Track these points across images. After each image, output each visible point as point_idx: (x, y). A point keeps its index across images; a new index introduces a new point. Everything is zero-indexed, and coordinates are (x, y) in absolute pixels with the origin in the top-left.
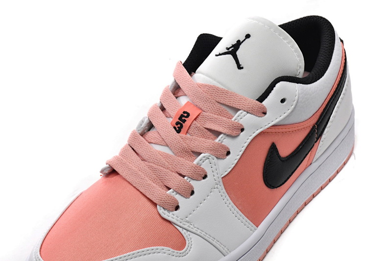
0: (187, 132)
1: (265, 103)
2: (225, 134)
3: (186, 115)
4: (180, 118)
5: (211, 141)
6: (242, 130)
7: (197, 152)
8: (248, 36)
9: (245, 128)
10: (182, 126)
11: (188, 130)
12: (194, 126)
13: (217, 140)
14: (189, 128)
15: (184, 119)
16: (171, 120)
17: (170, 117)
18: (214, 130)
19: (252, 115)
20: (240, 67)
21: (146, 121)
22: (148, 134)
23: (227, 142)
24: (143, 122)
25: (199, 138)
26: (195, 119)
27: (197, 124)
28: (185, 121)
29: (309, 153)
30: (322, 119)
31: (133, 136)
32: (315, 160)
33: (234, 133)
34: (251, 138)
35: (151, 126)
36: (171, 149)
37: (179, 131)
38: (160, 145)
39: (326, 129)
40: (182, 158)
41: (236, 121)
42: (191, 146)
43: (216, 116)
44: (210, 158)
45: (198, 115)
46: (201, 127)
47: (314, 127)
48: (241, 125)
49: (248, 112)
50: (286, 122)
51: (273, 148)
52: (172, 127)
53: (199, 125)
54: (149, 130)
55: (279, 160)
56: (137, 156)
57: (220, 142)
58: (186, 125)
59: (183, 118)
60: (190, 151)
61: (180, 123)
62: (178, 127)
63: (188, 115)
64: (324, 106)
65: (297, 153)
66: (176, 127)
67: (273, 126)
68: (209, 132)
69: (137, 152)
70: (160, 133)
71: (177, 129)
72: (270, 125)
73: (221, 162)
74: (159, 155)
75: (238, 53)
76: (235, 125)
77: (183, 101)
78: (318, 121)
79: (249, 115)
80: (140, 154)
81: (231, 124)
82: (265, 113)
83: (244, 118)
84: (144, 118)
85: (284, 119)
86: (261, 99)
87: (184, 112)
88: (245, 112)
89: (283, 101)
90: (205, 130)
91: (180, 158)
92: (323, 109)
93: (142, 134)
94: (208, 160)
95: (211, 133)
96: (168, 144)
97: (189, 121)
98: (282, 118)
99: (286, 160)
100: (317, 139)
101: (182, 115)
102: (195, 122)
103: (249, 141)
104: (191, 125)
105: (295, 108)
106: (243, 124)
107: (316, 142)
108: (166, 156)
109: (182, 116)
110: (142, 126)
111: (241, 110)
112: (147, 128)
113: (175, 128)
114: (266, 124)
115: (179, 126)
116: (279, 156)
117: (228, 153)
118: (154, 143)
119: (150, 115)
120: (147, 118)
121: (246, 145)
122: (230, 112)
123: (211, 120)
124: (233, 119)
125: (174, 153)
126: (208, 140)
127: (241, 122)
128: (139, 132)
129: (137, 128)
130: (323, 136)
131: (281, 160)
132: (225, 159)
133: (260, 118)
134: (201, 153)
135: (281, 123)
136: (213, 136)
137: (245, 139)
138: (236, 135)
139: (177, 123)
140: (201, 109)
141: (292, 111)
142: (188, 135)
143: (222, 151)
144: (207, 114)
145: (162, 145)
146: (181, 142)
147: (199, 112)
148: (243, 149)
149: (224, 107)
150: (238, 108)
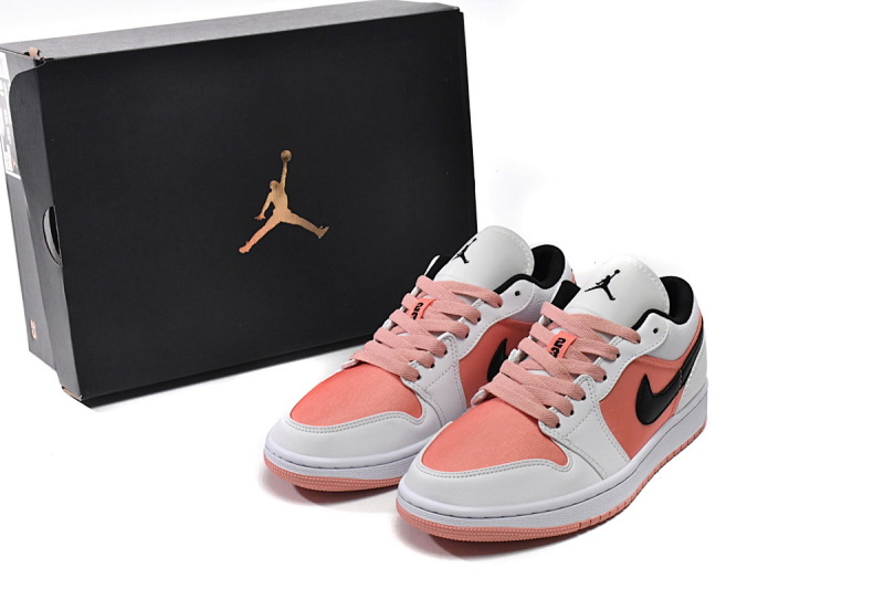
0: (564, 357)
1: (639, 331)
2: (602, 357)
3: (561, 341)
4: (556, 344)
5: (589, 363)
6: (618, 356)
7: (575, 374)
8: (617, 272)
9: (621, 353)
10: (558, 351)
12: (571, 350)
13: (595, 363)
14: (565, 353)
16: (545, 347)
17: (545, 345)
18: (591, 354)
19: (628, 341)
20: (611, 298)
21: (518, 352)
23: (604, 365)
25: (576, 361)
26: (571, 344)
27: (573, 348)
28: (560, 346)
29: (673, 400)
30: (686, 367)
32: (677, 411)
33: (611, 357)
34: (626, 364)
35: (524, 356)
36: (549, 373)
37: (555, 356)
38: (537, 369)
39: (689, 379)
40: (560, 380)
41: (612, 345)
42: (569, 369)
43: (592, 341)
44: (588, 379)
45: (574, 341)
46: (578, 351)
49: (623, 338)
50: (657, 355)
51: (645, 381)
52: (548, 353)
53: (575, 350)
54: (523, 359)
55: (650, 394)
56: (513, 381)
57: (597, 365)
58: (562, 350)
60: (568, 373)
61: (556, 349)
63: (564, 341)
67: (644, 356)
68: (586, 356)
69: (513, 378)
70: (535, 359)
71: (554, 354)
72: (644, 353)
73: (598, 384)
74: (537, 379)
75: (609, 286)
76: (611, 350)
77: (556, 332)
78: (682, 367)
79: (624, 341)
80: (516, 379)
81: (607, 348)
82: (639, 342)
83: (621, 345)
85: (655, 350)
86: (636, 327)
87: (560, 339)
88: (620, 338)
89: (656, 331)
90: (582, 354)
91: (557, 379)
92: (686, 356)
93: (517, 363)
94: (586, 382)
95: (588, 357)
96: (545, 367)
97: (565, 346)
98: (652, 349)
99: (656, 397)
100: (682, 386)
103: (625, 367)
104: (567, 350)
105: (665, 342)
106: (619, 350)
107: (680, 389)
108: (543, 378)
109: (557, 342)
111: (616, 336)
113: (551, 353)
114: (640, 352)
115: (555, 351)
116: (651, 391)
117: (605, 378)
118: (531, 369)
119: (522, 347)
120: (520, 350)
121: (622, 370)
122: (605, 338)
123: (587, 345)
124: (609, 344)
125: (552, 376)
126: (586, 363)
127: (617, 346)
130: (686, 385)
131: (652, 395)
132: (602, 383)
133: (635, 345)
134: (580, 375)
135: (652, 355)
136: (590, 359)
137: (620, 365)
138: (612, 359)
139: (553, 349)
140: (576, 335)
141: (663, 344)
142: (565, 359)
143: (600, 374)
144: (583, 339)
145: (539, 370)
146: (559, 365)
147: (574, 338)
148: (619, 375)
149: (598, 334)
150: (614, 334)
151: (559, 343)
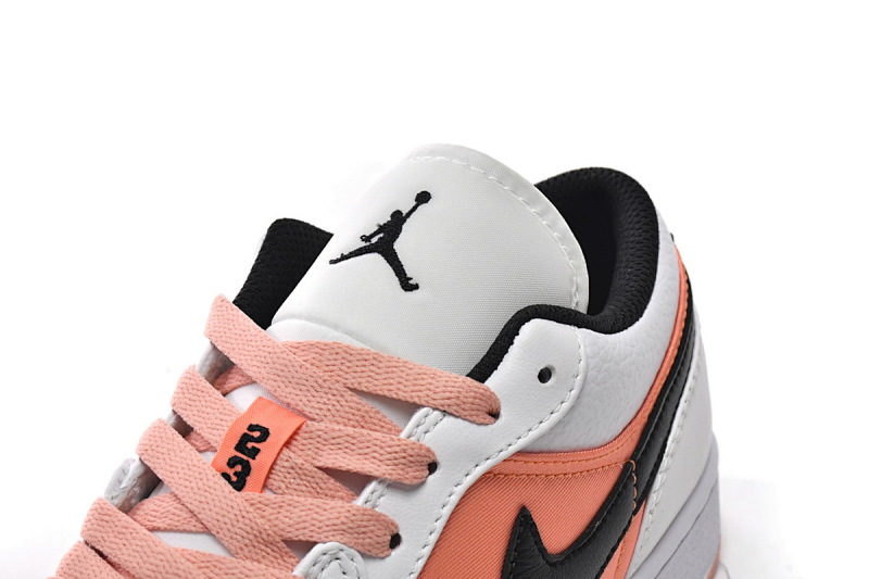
0: (265, 486)
1: (492, 382)
2: (382, 481)
3: (257, 434)
4: (240, 447)
5: (340, 503)
6: (433, 467)
7: (300, 541)
8: (423, 198)
9: (439, 459)
10: (247, 469)
11: (268, 477)
12: (286, 464)
13: (359, 501)
14: (270, 472)
15: (253, 447)
16: (210, 456)
17: (210, 448)
18: (348, 472)
19: (460, 420)
20: (407, 285)
21: (134, 469)
22: (145, 507)
23: (389, 505)
24: (124, 471)
25: (302, 499)
26: (287, 444)
27: (293, 456)
28: (256, 452)
29: (620, 547)
30: (649, 445)
31: (99, 515)
32: (632, 570)
33: (410, 476)
34: (460, 490)
35: (150, 483)
36: (219, 541)
37: (239, 485)
38: (185, 531)
39: (659, 477)
40: (255, 563)
41: (413, 439)
42: (282, 526)
43: (350, 430)
44: (342, 554)
45: (296, 433)
46: (307, 466)
47: (627, 466)
48: (428, 450)
49: (445, 412)
50: (557, 444)
51: (524, 527)
52: (219, 475)
53: (300, 461)
54: (146, 494)
55: (542, 562)
56: (114, 572)
57: (368, 506)
58: (259, 464)
59: (250, 445)
60: (278, 539)
61: (241, 461)
62: (235, 474)
63: (265, 433)
64: (649, 406)
65: (589, 541)
66: (231, 472)
67: (519, 453)
68: (332, 481)
69: (114, 560)
70: (180, 495)
71: (234, 479)
72: (512, 449)
73: (375, 568)
74: (183, 560)
75: (398, 246)
76: (410, 452)
78: (637, 449)
79: (449, 420)
80: (124, 564)
81: (397, 449)
82: (495, 415)
83: (435, 431)
84: (128, 462)
85: (552, 430)
86: (483, 371)
87: (252, 428)
88: (436, 413)
89: (544, 375)
90: (320, 473)
91: (248, 563)
92: (647, 414)
93: (127, 508)
94: (335, 564)
95: (338, 484)
96: (209, 525)
97: (267, 451)
98: (545, 426)
99: (562, 563)
100: (639, 503)
101: (245, 434)
102: (286, 451)
103: (454, 499)
104: (274, 463)
105: (578, 397)
106: (433, 449)
107: (635, 513)
108: (206, 563)
109: (245, 438)
110: (123, 485)
111: (423, 406)
112: (137, 490)
113: (226, 476)
114: (502, 445)
115: (239, 468)
116: (542, 550)
117: (395, 541)
118: (165, 530)
119: (144, 450)
120: (137, 462)
121: (446, 512)
122: (390, 416)
123: (335, 442)
124: (403, 435)
125: (228, 550)
126: (332, 503)
127: (427, 441)
128: (116, 501)
129: (109, 491)
131: (547, 562)
132: (388, 559)
133: (482, 428)
134: (315, 543)
135: (544, 445)
136: (344, 492)
137: (442, 493)
138: (415, 481)
139: (232, 462)
140: (301, 413)
141: (572, 409)
142: (268, 494)
143: (379, 533)
144: (322, 426)
145: (190, 532)
146: (250, 516)
147: (295, 422)
148: (440, 525)
149: (368, 404)
150: (416, 400)
151: (250, 440)
